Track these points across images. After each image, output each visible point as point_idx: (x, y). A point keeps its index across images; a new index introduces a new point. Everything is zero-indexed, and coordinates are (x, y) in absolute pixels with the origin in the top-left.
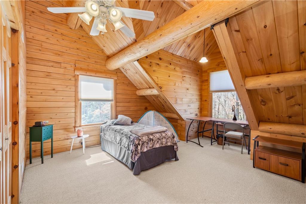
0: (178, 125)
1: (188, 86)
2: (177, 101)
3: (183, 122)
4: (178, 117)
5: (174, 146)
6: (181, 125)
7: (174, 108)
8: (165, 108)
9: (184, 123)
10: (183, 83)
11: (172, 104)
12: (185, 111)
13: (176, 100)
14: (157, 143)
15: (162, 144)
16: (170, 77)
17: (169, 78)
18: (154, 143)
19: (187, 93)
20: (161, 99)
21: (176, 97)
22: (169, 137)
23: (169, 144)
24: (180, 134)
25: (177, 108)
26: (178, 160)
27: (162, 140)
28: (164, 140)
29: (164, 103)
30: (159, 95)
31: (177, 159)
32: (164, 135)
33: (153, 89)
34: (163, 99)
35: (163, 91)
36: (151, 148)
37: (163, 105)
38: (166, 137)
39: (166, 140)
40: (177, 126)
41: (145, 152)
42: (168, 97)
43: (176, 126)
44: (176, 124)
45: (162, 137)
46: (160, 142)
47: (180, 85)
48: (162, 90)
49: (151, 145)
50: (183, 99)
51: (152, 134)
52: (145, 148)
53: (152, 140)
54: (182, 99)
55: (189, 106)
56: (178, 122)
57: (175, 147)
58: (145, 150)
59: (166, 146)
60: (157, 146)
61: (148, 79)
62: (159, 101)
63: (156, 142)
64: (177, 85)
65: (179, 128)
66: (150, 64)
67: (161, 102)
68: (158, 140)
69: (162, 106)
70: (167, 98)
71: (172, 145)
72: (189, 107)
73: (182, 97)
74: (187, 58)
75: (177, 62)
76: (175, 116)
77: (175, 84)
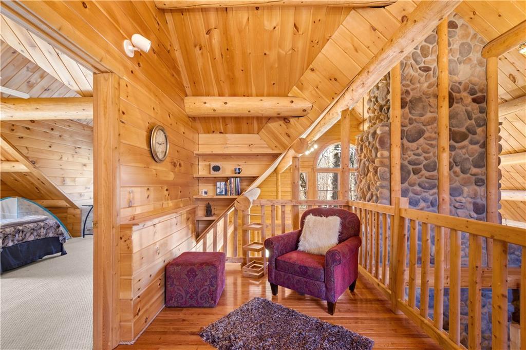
0: (69, 216)
1: (85, 161)
2: (66, 182)
3: (78, 211)
4: (68, 205)
5: (58, 237)
6: (74, 216)
7: (59, 191)
8: (41, 193)
9: (80, 212)
10: (75, 156)
11: (56, 186)
12: (81, 195)
13: (64, 181)
14: (31, 235)
15: (39, 236)
16: (52, 148)
17: (50, 149)
18: (25, 235)
19: (84, 170)
20: (33, 179)
21: (63, 176)
22: (51, 227)
23: (51, 235)
24: (73, 228)
25: (65, 191)
26: (66, 253)
27: (39, 231)
28: (42, 230)
29: (39, 184)
30: (30, 172)
31: (64, 253)
32: (42, 224)
33: (16, 162)
34: (38, 179)
35: (39, 167)
36: (21, 242)
37: (37, 188)
38: (46, 227)
39: (45, 230)
40: (66, 218)
41: (10, 247)
42: (48, 176)
43: (64, 219)
44: (66, 214)
45: (39, 227)
46: (35, 234)
47: (71, 159)
48: (37, 166)
49: (20, 238)
50: (77, 179)
51: (21, 224)
52: (10, 241)
53: (22, 232)
54: (75, 179)
55: (86, 188)
56: (68, 212)
57: (61, 238)
58: (11, 244)
59: (46, 238)
60: (32, 238)
61: (6, 149)
62: (29, 181)
63: (28, 235)
64: (65, 158)
65: (69, 221)
66: (12, 128)
67: (32, 183)
68: (32, 231)
69: (36, 190)
70: (47, 178)
71: (55, 237)
72: (88, 189)
73: (75, 176)
74: (84, 123)
75: (64, 126)
76: (62, 203)
77: (61, 158)
